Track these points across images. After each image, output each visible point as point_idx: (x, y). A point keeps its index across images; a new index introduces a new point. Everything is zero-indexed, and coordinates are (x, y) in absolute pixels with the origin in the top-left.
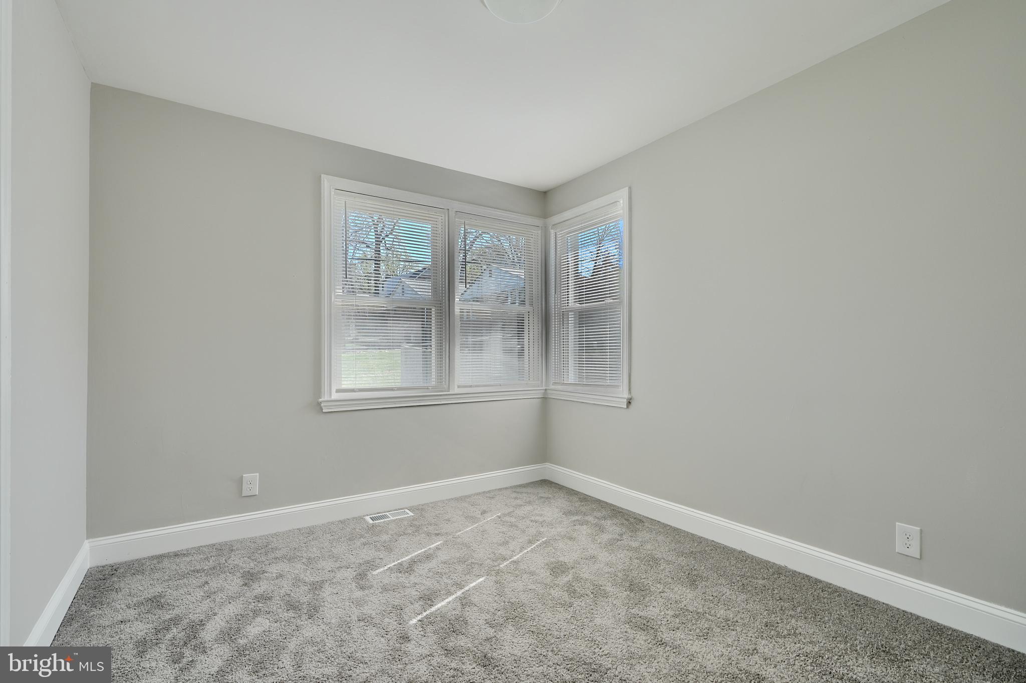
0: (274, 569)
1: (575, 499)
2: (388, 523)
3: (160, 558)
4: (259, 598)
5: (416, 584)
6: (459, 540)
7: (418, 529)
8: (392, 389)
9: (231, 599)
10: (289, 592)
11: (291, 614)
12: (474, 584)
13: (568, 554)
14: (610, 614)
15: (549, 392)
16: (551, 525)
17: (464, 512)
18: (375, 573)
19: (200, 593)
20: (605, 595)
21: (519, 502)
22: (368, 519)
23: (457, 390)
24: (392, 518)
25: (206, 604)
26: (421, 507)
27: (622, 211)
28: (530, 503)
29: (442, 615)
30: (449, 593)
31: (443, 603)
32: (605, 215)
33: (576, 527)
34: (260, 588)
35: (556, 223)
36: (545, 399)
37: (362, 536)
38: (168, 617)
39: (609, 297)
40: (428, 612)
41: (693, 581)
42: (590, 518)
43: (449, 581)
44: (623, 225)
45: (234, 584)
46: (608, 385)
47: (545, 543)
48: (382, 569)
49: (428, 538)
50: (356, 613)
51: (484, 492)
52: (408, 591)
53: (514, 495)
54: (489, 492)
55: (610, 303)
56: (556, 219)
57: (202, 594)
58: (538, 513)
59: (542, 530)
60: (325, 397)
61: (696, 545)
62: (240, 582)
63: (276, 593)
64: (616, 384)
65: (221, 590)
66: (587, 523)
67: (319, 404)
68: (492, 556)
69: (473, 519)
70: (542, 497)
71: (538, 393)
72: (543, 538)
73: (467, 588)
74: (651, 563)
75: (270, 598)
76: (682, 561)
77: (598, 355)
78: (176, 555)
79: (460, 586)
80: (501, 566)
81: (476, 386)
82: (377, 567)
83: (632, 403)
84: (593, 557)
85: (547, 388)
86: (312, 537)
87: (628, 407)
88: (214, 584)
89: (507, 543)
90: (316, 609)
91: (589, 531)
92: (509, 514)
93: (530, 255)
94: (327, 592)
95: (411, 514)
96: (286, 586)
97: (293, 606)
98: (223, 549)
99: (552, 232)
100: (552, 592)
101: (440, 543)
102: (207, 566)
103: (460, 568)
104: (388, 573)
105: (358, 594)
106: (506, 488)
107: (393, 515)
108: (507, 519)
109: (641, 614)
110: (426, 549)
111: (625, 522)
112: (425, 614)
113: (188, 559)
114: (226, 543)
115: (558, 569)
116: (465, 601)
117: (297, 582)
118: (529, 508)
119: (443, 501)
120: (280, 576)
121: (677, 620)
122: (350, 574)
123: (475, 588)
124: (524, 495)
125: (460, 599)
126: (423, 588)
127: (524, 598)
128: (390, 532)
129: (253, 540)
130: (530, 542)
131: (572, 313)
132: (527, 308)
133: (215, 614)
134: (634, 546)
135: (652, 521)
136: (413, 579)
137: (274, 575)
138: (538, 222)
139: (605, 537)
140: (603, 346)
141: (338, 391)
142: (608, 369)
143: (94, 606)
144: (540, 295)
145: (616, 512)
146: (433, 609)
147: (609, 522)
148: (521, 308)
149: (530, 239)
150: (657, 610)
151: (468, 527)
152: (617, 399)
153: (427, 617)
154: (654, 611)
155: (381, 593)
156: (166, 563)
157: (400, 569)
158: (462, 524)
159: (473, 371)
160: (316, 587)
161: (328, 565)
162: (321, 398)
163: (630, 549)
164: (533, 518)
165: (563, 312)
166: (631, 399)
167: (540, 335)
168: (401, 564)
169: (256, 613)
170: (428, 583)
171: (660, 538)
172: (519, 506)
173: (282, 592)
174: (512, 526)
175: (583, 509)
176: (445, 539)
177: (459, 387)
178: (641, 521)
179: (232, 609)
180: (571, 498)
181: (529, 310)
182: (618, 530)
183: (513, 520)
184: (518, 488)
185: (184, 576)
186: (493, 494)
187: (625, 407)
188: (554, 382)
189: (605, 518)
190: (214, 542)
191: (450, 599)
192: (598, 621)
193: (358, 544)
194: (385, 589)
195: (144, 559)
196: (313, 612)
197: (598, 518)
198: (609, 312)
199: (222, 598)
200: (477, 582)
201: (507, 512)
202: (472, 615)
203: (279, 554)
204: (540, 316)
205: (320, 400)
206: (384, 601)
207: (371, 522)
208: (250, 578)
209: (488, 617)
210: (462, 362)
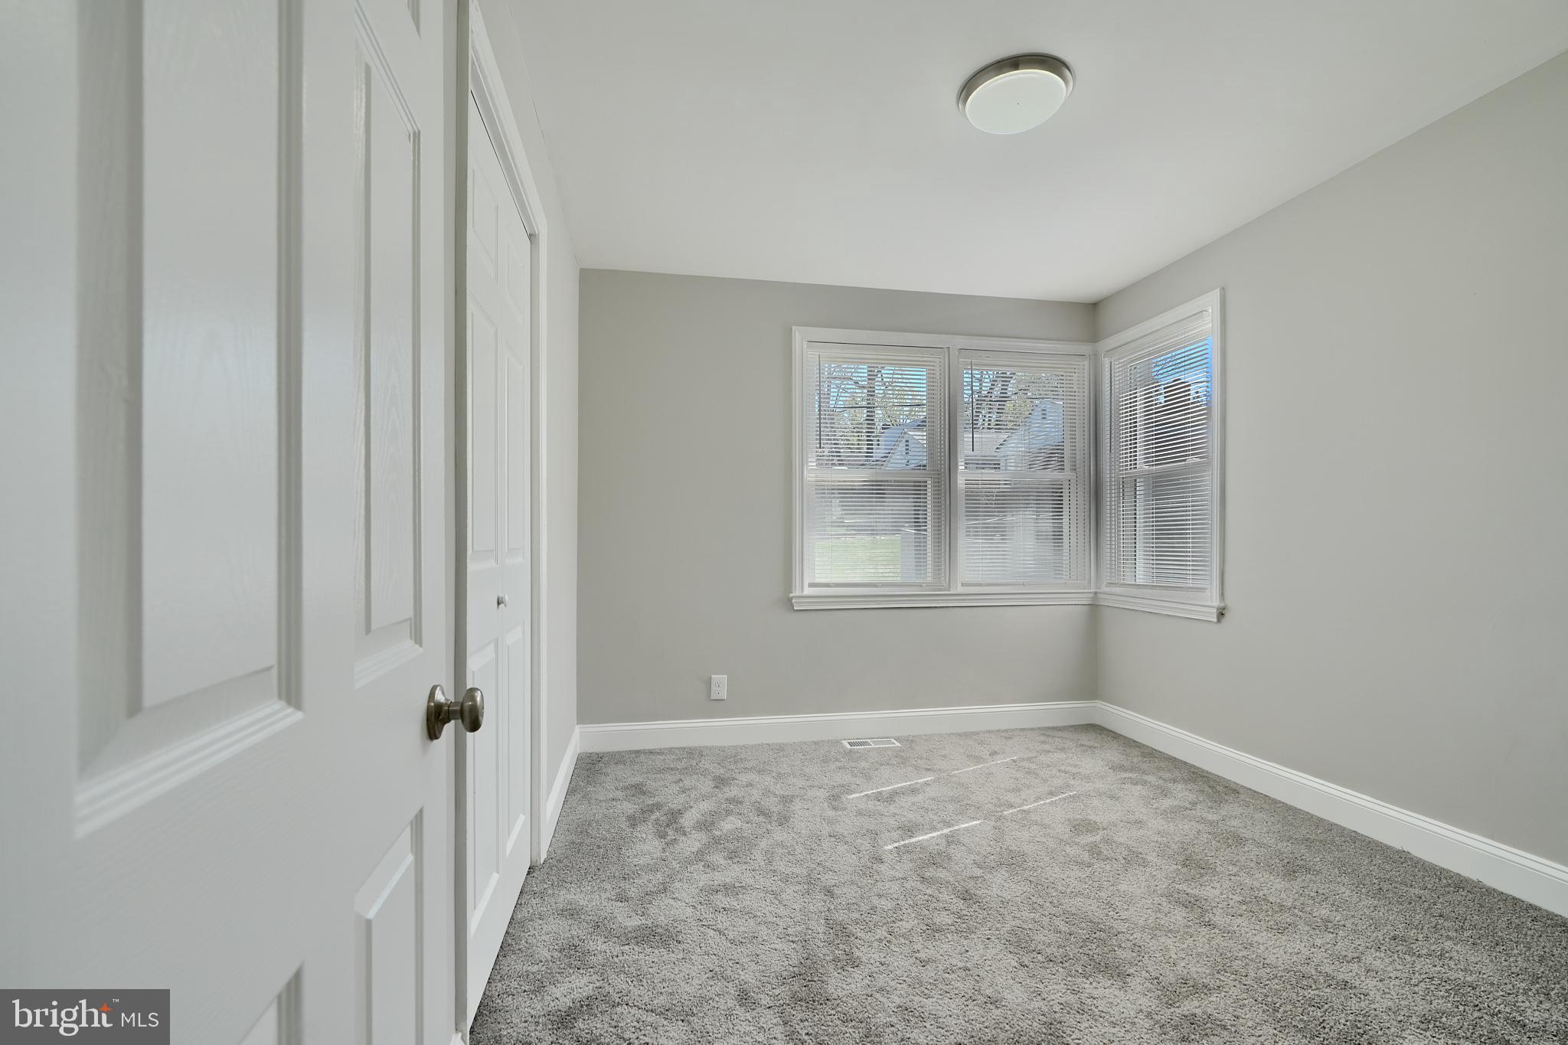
0: (744, 778)
1: (1135, 752)
2: (869, 751)
3: (638, 752)
4: (730, 801)
5: (896, 814)
6: (954, 779)
7: (904, 761)
8: (875, 585)
9: (704, 798)
10: (759, 800)
11: (761, 819)
12: (967, 825)
13: (1101, 812)
14: (1144, 884)
15: (1099, 596)
16: (1088, 778)
17: (967, 750)
18: (849, 797)
19: (676, 788)
20: (1145, 864)
21: (1046, 747)
22: (845, 743)
23: (960, 590)
24: (873, 746)
25: (682, 798)
26: (911, 738)
27: (1211, 325)
28: (1063, 750)
29: (922, 847)
30: (934, 829)
31: (925, 837)
32: (1185, 333)
33: (1125, 786)
34: (733, 792)
35: (1112, 347)
36: (1095, 609)
37: (837, 760)
38: (650, 803)
39: (1192, 454)
40: (906, 842)
41: (1291, 870)
42: (1151, 778)
43: (935, 818)
44: (1213, 344)
45: (706, 785)
46: (1189, 588)
47: (1073, 797)
48: (858, 795)
49: (916, 772)
50: (826, 830)
51: (998, 731)
52: (885, 819)
53: (1043, 738)
54: (1006, 731)
55: (1193, 464)
56: (1112, 342)
57: (678, 789)
58: (1071, 762)
59: (1073, 782)
60: (796, 593)
61: (1320, 831)
62: (712, 784)
63: (746, 799)
64: (1202, 586)
65: (695, 788)
66: (1144, 783)
67: (790, 600)
68: (995, 801)
69: (978, 759)
70: (1083, 745)
71: (1082, 598)
72: (1071, 791)
73: (956, 828)
74: (1229, 841)
75: (741, 803)
76: (1285, 847)
77: (1178, 543)
78: (651, 752)
79: (948, 824)
80: (1005, 813)
81: (988, 585)
82: (853, 792)
83: (1227, 615)
84: (1139, 823)
85: (1097, 590)
86: (782, 753)
87: (1219, 621)
88: (688, 782)
89: (1019, 790)
90: (786, 819)
91: (1144, 793)
92: (1029, 759)
93: (1072, 398)
94: (797, 806)
95: (898, 744)
96: (756, 794)
97: (761, 812)
98: (693, 753)
99: (1106, 361)
100: (1068, 849)
101: (930, 778)
102: (681, 765)
103: (951, 807)
104: (865, 799)
105: (830, 813)
106: (1032, 729)
107: (876, 743)
108: (1025, 764)
109: (1189, 891)
110: (912, 783)
111: (1207, 789)
112: (903, 843)
113: (662, 758)
114: (696, 749)
115: (1080, 827)
116: (950, 840)
117: (767, 792)
118: (1062, 755)
119: (940, 735)
120: (750, 785)
121: (1244, 907)
122: (822, 794)
123: (967, 829)
124: (1057, 739)
125: (946, 836)
126: (903, 819)
127: (1028, 849)
128: (871, 760)
129: (722, 749)
130: (1052, 794)
131: (1142, 480)
132: (1067, 474)
133: (691, 807)
134: (1210, 818)
135: (1255, 794)
136: (892, 808)
137: (745, 783)
138: (1085, 349)
139: (1167, 803)
140: (1183, 529)
141: (811, 585)
142: (1191, 563)
143: (588, 783)
144: (1086, 456)
145: (1196, 775)
146: (913, 840)
147: (1180, 786)
148: (1057, 475)
149: (1071, 374)
150: (1217, 892)
151: (969, 766)
152: (1204, 609)
153: (904, 846)
154: (1211, 891)
155: (856, 816)
156: (642, 758)
157: (878, 797)
158: (962, 763)
159: (984, 565)
160: (787, 800)
161: (800, 782)
162: (792, 593)
163: (1202, 820)
164: (1062, 768)
165: (1123, 478)
166: (1224, 609)
167: (1087, 514)
168: (880, 793)
169: (728, 813)
170: (911, 816)
171: (1258, 816)
172: (1045, 751)
173: (753, 799)
174: (1029, 773)
175: (1144, 766)
176: (937, 776)
177: (963, 585)
178: (1236, 792)
179: (705, 806)
180: (1128, 751)
181: (1070, 478)
182: (1192, 797)
183: (1033, 766)
184: (1049, 732)
185: (660, 771)
186: (1012, 734)
187: (1215, 620)
188: (1108, 581)
189: (1175, 781)
190: (685, 745)
191: (934, 834)
192: (1123, 887)
193: (833, 767)
194: (860, 813)
195: (623, 752)
196: (784, 820)
197: (1165, 780)
198: (1192, 478)
199: (696, 795)
200: (970, 824)
201: (1026, 756)
202: (957, 852)
203: (748, 765)
204: (1087, 487)
205: (791, 595)
206: (859, 824)
207: (849, 747)
208: (721, 782)
209: (978, 858)
210: (968, 551)
